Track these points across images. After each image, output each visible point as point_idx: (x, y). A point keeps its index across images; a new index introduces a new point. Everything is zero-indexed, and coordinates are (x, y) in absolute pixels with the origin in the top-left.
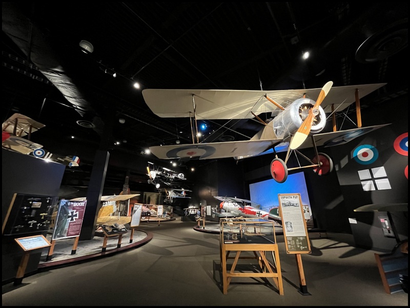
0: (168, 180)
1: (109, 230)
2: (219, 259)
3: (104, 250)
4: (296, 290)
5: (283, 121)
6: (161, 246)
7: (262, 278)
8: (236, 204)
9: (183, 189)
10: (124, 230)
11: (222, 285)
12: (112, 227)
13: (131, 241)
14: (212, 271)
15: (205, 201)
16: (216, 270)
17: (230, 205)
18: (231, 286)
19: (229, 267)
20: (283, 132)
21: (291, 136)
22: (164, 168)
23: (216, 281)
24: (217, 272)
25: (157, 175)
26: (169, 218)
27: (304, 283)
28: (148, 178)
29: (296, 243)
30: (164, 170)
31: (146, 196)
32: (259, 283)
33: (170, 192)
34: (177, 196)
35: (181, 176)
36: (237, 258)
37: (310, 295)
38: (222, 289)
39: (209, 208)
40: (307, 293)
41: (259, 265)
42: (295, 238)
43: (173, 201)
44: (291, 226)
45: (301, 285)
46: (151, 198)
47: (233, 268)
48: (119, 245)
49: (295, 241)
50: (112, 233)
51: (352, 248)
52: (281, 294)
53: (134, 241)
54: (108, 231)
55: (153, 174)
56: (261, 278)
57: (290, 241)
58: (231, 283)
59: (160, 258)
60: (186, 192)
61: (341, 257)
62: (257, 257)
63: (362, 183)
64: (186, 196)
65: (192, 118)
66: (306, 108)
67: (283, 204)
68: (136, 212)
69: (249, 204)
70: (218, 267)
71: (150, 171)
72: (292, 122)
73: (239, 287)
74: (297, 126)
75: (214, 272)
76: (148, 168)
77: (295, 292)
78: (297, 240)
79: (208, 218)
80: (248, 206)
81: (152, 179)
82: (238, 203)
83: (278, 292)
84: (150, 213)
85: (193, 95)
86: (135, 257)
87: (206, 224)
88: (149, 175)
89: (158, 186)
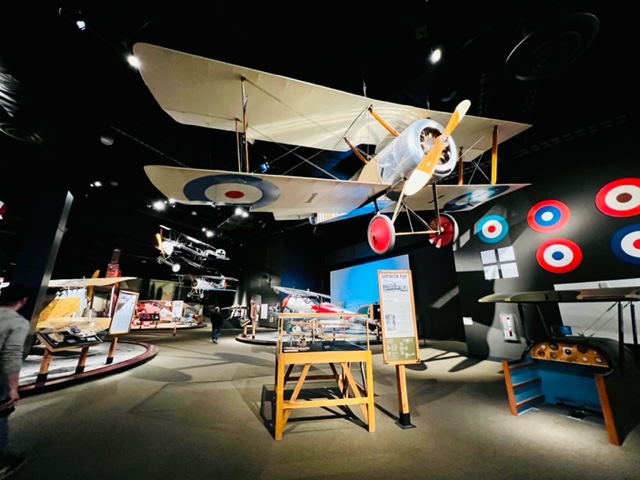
0: (197, 259)
1: (56, 339)
2: (274, 383)
3: (42, 377)
4: (393, 421)
5: (394, 154)
6: (170, 367)
7: (341, 407)
8: (309, 300)
9: (223, 277)
10: (94, 339)
11: (274, 424)
12: (65, 333)
13: (110, 360)
14: (259, 404)
15: (260, 297)
16: (267, 400)
17: (299, 302)
18: (290, 425)
19: (288, 395)
20: (393, 172)
21: (405, 179)
22: (189, 238)
23: (264, 418)
24: (268, 404)
25: (176, 248)
26: (195, 324)
27: (406, 410)
28: (158, 253)
29: (398, 348)
30: (189, 242)
31: (153, 286)
32: (338, 416)
33: (198, 280)
34: (212, 288)
35: (220, 254)
36: (302, 379)
37: (414, 427)
38: (272, 432)
39: (265, 307)
40: (410, 424)
41: (338, 388)
42: (398, 341)
43: (205, 296)
44: (394, 322)
45: (401, 413)
46: (164, 290)
47: (295, 394)
48: (80, 369)
49: (399, 345)
50: (65, 344)
51: (463, 358)
52: (370, 430)
53: (115, 361)
54: (54, 341)
55: (167, 247)
56: (339, 406)
57: (390, 345)
58: (290, 420)
59: (165, 386)
60: (227, 281)
61: (452, 370)
62: (335, 376)
63: (485, 269)
64: (227, 288)
65: (240, 133)
66: (430, 135)
67: (384, 286)
68: (124, 307)
69: (328, 300)
70: (269, 396)
71: (163, 240)
72: (409, 154)
73: (303, 426)
74: (416, 161)
75: (262, 405)
76: (159, 236)
77: (391, 425)
78: (401, 344)
79: (262, 323)
80: (326, 303)
81: (166, 256)
82: (311, 297)
83: (366, 427)
84: (158, 315)
85: (243, 79)
86: (112, 388)
87: (257, 332)
88: (160, 248)
89: (176, 268)
